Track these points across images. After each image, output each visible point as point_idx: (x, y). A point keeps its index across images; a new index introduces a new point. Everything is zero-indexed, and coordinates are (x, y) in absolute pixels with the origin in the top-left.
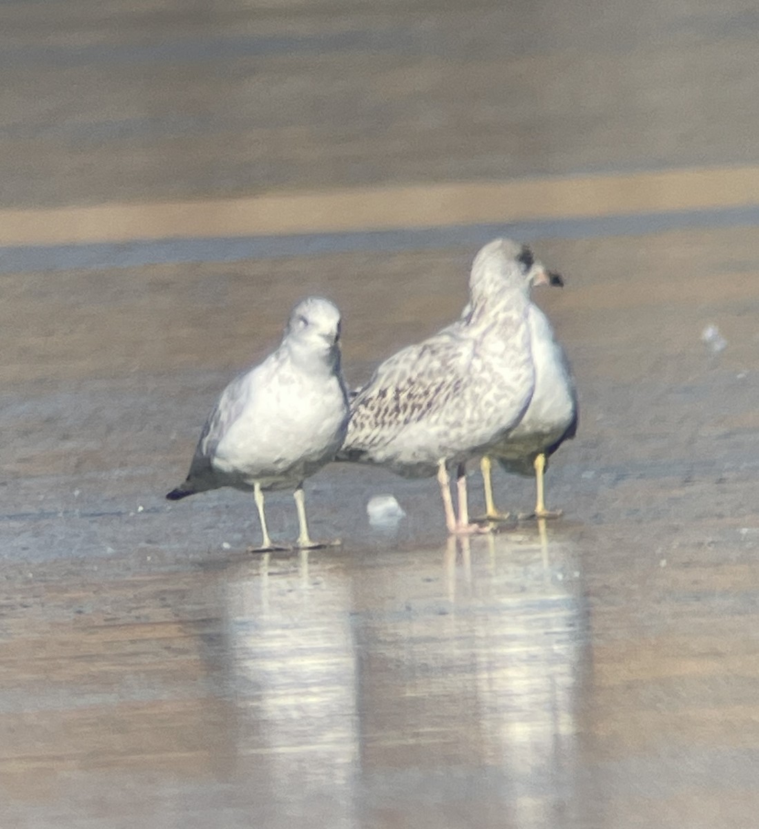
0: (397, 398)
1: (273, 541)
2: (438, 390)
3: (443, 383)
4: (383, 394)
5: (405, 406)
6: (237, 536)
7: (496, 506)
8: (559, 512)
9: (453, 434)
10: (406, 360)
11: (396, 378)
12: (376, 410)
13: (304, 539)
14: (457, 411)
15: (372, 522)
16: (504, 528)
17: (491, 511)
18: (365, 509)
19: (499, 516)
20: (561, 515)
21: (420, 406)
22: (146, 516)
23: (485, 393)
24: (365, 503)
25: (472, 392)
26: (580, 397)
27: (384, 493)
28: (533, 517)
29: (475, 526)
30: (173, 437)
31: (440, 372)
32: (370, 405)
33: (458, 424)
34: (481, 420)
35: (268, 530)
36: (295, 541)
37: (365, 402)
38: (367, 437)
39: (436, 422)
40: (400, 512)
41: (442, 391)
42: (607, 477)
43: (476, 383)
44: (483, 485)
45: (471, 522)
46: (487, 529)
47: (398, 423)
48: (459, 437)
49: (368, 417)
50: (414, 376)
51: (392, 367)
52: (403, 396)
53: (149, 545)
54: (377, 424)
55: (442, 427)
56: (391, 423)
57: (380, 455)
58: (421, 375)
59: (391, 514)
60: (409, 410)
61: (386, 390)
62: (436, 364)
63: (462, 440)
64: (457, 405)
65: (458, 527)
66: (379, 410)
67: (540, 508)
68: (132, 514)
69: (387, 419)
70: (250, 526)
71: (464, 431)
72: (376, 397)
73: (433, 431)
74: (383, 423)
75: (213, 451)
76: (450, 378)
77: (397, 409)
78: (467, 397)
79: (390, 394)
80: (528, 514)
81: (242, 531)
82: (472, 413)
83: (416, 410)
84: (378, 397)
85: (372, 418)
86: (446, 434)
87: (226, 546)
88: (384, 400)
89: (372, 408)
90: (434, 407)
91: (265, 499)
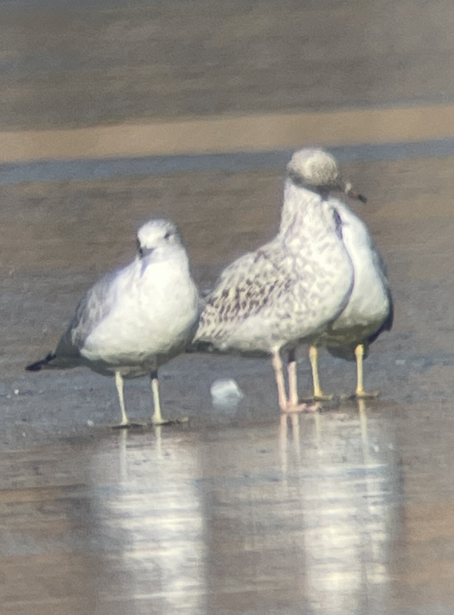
0: (237, 297)
1: (130, 419)
2: (272, 288)
3: (276, 282)
4: (226, 294)
5: (245, 304)
6: (100, 415)
7: (322, 388)
8: (376, 394)
9: (284, 324)
10: (245, 265)
11: (236, 279)
12: (220, 308)
13: (157, 417)
14: (287, 305)
15: (215, 402)
16: (328, 407)
17: (317, 392)
18: (209, 391)
19: (325, 397)
20: (378, 396)
21: (257, 303)
22: (22, 398)
23: (310, 286)
24: (209, 387)
25: (301, 287)
26: (394, 296)
27: (225, 377)
28: (353, 398)
29: (303, 406)
30: (44, 331)
31: (272, 273)
32: (215, 304)
33: (288, 316)
34: (307, 312)
35: (126, 409)
36: (150, 419)
37: (211, 302)
38: (213, 332)
39: (269, 315)
40: (239, 394)
41: (276, 288)
42: (417, 365)
43: (302, 279)
44: (311, 370)
45: (300, 402)
46: (314, 408)
47: (239, 318)
48: (289, 327)
49: (213, 314)
50: (252, 277)
51: (233, 271)
52: (243, 295)
53: (24, 423)
54: (221, 320)
55: (274, 319)
56: (232, 319)
57: (224, 346)
58: (257, 276)
59: (231, 396)
60: (248, 306)
61: (228, 291)
62: (269, 267)
63: (293, 330)
64: (287, 300)
65: (288, 407)
66: (223, 308)
67: (359, 390)
68: (9, 396)
69: (229, 315)
70: (111, 406)
71: (293, 321)
72: (220, 297)
73: (267, 322)
74: (226, 319)
75: (81, 343)
76: (282, 278)
77: (237, 306)
78: (296, 291)
79: (232, 294)
80: (350, 395)
81: (103, 410)
82: (300, 307)
83: (254, 306)
84: (222, 297)
85: (217, 314)
86: (277, 325)
87: (90, 423)
88: (227, 300)
89: (217, 307)
90: (269, 303)
91: (124, 383)
